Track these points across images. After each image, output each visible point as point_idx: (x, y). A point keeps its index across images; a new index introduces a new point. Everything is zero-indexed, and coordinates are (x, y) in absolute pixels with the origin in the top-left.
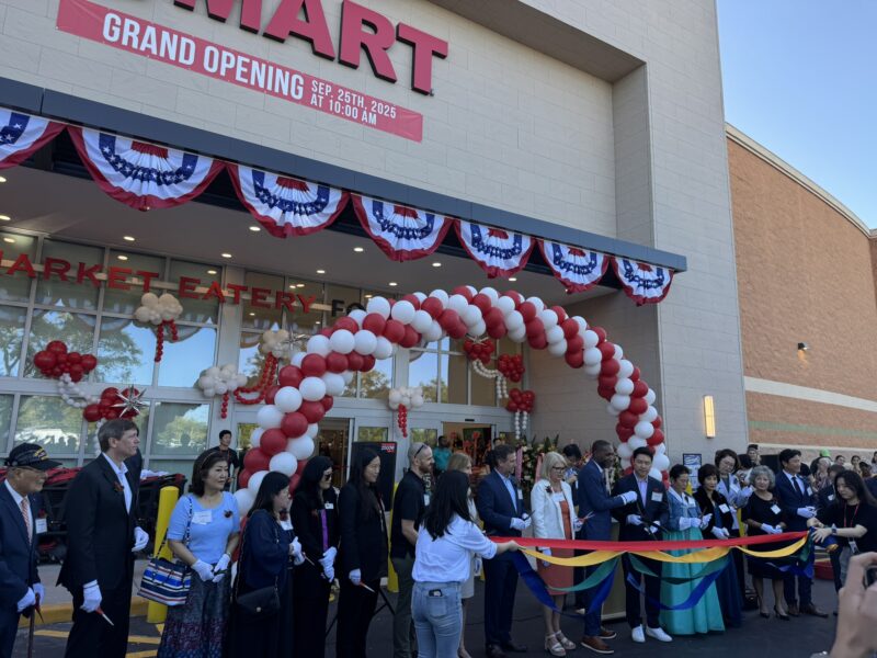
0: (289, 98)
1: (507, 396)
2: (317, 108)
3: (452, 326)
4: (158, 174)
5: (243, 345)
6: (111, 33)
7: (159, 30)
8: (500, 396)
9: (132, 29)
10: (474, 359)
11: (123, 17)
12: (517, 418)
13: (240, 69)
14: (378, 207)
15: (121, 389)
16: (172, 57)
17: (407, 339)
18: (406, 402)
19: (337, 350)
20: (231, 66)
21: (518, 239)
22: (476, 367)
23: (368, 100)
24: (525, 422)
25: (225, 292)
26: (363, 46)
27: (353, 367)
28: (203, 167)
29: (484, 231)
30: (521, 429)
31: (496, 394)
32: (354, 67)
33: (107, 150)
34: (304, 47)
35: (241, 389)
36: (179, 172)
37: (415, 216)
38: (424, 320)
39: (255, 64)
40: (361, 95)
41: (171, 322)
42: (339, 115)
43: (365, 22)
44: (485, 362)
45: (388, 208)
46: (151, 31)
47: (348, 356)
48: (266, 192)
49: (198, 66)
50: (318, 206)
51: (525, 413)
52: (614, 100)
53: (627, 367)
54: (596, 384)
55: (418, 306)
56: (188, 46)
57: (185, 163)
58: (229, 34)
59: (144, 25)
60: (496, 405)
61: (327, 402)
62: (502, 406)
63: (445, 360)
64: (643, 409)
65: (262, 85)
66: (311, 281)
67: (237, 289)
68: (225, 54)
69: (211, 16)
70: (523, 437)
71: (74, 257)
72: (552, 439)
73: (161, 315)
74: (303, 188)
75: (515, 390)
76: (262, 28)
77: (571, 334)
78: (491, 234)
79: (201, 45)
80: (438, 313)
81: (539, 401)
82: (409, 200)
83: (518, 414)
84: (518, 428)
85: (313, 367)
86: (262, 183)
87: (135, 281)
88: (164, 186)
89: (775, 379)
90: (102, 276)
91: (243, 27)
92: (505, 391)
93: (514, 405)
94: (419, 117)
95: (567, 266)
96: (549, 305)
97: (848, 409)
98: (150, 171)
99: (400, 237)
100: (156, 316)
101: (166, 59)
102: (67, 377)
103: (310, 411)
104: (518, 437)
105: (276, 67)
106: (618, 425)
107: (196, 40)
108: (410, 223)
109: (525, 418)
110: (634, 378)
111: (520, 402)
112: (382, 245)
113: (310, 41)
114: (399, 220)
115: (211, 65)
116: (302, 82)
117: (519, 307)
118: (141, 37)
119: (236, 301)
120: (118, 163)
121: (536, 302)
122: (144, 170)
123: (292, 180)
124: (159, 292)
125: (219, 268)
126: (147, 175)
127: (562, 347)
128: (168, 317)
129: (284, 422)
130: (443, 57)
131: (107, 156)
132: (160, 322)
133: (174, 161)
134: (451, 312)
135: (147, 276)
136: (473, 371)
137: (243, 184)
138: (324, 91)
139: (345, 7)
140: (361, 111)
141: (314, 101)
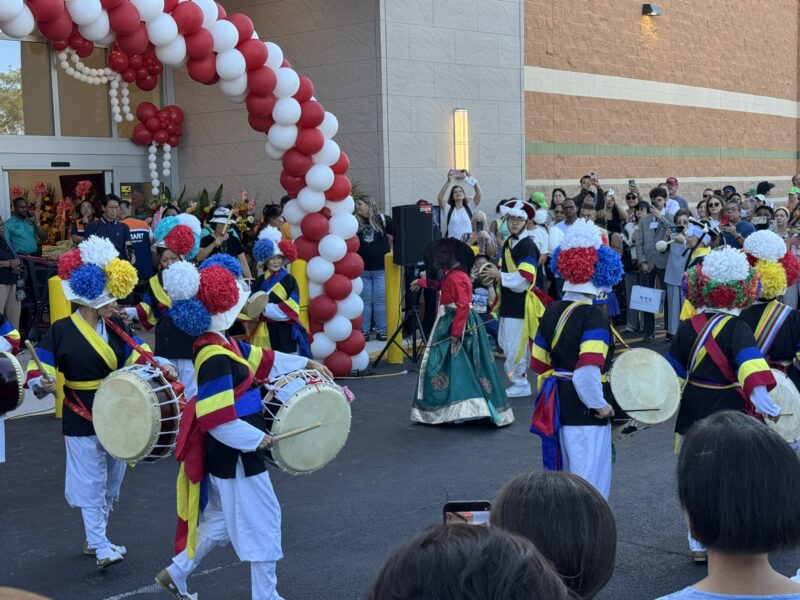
1: (130, 117)
8: (118, 118)
10: (61, 49)
12: (153, 157)
22: (65, 65)
24: (166, 164)
30: (161, 176)
31: (110, 114)
44: (84, 54)
51: (167, 147)
53: (288, 80)
60: (111, 136)
62: (122, 136)
70: (165, 190)
75: (148, 105)
77: (190, 28)
81: (193, 125)
83: (153, 149)
84: (154, 174)
89: (595, 71)
92: (127, 109)
93: (146, 133)
97: (723, 114)
104: (155, 191)
106: (284, 174)
109: (167, 156)
111: (159, 128)
127: (177, 50)
136: (62, 73)
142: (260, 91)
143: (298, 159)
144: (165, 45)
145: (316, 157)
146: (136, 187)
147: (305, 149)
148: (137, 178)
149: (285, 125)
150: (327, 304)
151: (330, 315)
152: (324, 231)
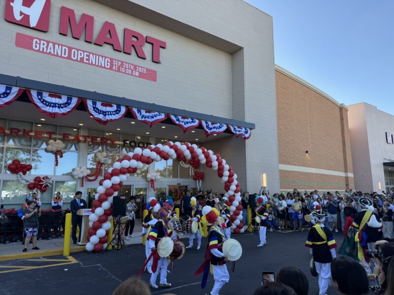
0: (105, 67)
2: (115, 71)
3: (165, 157)
4: (59, 104)
6: (36, 47)
7: (54, 44)
9: (44, 44)
11: (40, 40)
12: (197, 183)
13: (85, 58)
14: (139, 111)
15: (42, 177)
16: (59, 54)
17: (148, 161)
18: (153, 178)
19: (124, 166)
20: (82, 56)
22: (181, 164)
23: (135, 67)
24: (200, 184)
25: (81, 138)
26: (133, 46)
27: (129, 172)
28: (74, 101)
29: (180, 117)
31: (189, 174)
32: (130, 54)
33: (40, 97)
34: (110, 47)
35: (88, 176)
36: (66, 103)
38: (154, 155)
39: (91, 55)
40: (133, 65)
41: (60, 151)
42: (124, 73)
43: (133, 36)
45: (143, 111)
46: (51, 45)
47: (127, 169)
48: (97, 109)
49: (69, 58)
50: (117, 111)
51: (200, 181)
52: (232, 62)
53: (227, 167)
55: (152, 150)
56: (65, 50)
57: (68, 100)
58: (81, 44)
59: (48, 42)
60: (189, 178)
61: (121, 184)
62: (191, 178)
65: (94, 63)
66: (115, 132)
67: (85, 137)
68: (79, 52)
69: (74, 38)
71: (21, 127)
73: (57, 148)
74: (111, 106)
75: (197, 172)
76: (94, 41)
79: (70, 49)
80: (159, 153)
81: (206, 176)
82: (150, 109)
83: (198, 181)
84: (198, 186)
85: (115, 173)
86: (96, 105)
87: (45, 135)
88: (61, 109)
89: (295, 165)
90: (32, 134)
91: (86, 41)
92: (193, 173)
93: (196, 177)
94: (155, 72)
96: (199, 147)
97: (327, 175)
98: (55, 104)
100: (54, 149)
101: (57, 55)
102: (21, 173)
103: (115, 188)
105: (99, 56)
106: (225, 187)
107: (68, 47)
110: (229, 170)
111: (199, 177)
113: (112, 45)
114: (147, 114)
115: (74, 57)
116: (109, 61)
117: (188, 148)
118: (47, 47)
119: (85, 141)
120: (44, 102)
121: (195, 146)
122: (53, 103)
123: (107, 104)
125: (79, 128)
126: (54, 105)
128: (59, 149)
129: (106, 191)
130: (164, 48)
131: (40, 99)
132: (56, 151)
133: (64, 99)
134: (163, 152)
135: (50, 133)
138: (118, 64)
139: (125, 31)
140: (132, 71)
141: (114, 68)
142: (221, 169)
143: (228, 184)
144: (202, 160)
145: (232, 184)
146: (194, 189)
147: (230, 181)
148: (194, 187)
149: (226, 176)
150: (234, 216)
151: (235, 219)
152: (234, 200)
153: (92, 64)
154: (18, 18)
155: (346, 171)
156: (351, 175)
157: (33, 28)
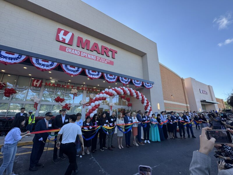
0: (94, 59)
3: (118, 93)
4: (74, 71)
5: (87, 97)
6: (67, 51)
7: (74, 50)
9: (70, 50)
10: (122, 98)
11: (69, 48)
13: (86, 55)
14: (107, 75)
15: (68, 104)
16: (76, 54)
17: (111, 95)
18: (112, 105)
19: (100, 97)
21: (128, 80)
23: (105, 60)
25: (84, 89)
26: (105, 52)
27: (103, 99)
28: (80, 70)
29: (123, 78)
32: (103, 55)
34: (96, 52)
35: (86, 104)
36: (77, 70)
37: (112, 76)
38: (114, 92)
39: (89, 55)
42: (101, 62)
43: (105, 48)
44: (124, 99)
45: (108, 75)
46: (73, 50)
47: (102, 98)
48: (90, 73)
49: (80, 55)
50: (98, 75)
52: (142, 59)
54: (141, 102)
55: (113, 90)
56: (79, 52)
57: (78, 69)
58: (85, 50)
59: (72, 49)
60: (126, 106)
61: (99, 105)
63: (118, 99)
64: (148, 105)
66: (97, 87)
67: (86, 88)
68: (84, 53)
69: (82, 48)
71: (61, 84)
72: (135, 110)
74: (96, 72)
75: (129, 103)
76: (90, 49)
77: (137, 94)
78: (124, 79)
79: (81, 52)
80: (116, 91)
81: (133, 105)
82: (111, 74)
83: (129, 107)
84: (129, 109)
85: (97, 100)
87: (71, 87)
88: (75, 73)
89: (168, 101)
90: (66, 87)
91: (87, 49)
92: (127, 103)
94: (113, 62)
95: (136, 84)
96: (133, 89)
99: (110, 79)
101: (75, 54)
102: (60, 102)
103: (96, 107)
105: (92, 55)
108: (112, 77)
109: (131, 107)
110: (147, 100)
111: (130, 105)
112: (107, 81)
113: (97, 51)
114: (110, 77)
115: (82, 55)
116: (96, 57)
117: (129, 90)
118: (72, 51)
119: (86, 90)
120: (68, 69)
121: (131, 89)
123: (93, 71)
124: (74, 89)
125: (83, 85)
126: (72, 71)
127: (136, 96)
128: (75, 93)
129: (92, 108)
130: (116, 53)
131: (66, 68)
133: (76, 69)
134: (118, 91)
135: (72, 87)
136: (122, 100)
137: (86, 72)
138: (99, 58)
139: (102, 46)
140: (104, 61)
141: (97, 60)
142: (143, 100)
153: (89, 58)
154: (61, 39)
155: (186, 104)
156: (188, 105)
157: (66, 44)
